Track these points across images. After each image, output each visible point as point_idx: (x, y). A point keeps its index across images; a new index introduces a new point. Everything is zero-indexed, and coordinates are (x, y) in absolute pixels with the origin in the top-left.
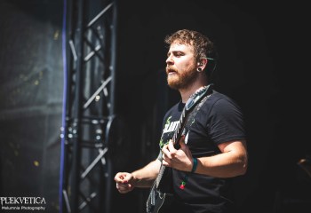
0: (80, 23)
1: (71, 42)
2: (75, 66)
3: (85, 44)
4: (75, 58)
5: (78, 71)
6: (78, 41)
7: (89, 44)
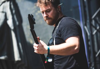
0: (88, 18)
1: (85, 27)
2: (89, 38)
3: (92, 27)
4: (89, 34)
5: (91, 40)
6: (88, 26)
7: (94, 27)
